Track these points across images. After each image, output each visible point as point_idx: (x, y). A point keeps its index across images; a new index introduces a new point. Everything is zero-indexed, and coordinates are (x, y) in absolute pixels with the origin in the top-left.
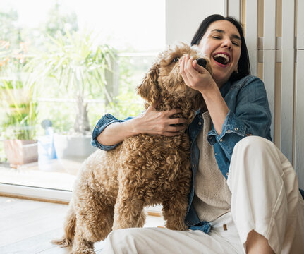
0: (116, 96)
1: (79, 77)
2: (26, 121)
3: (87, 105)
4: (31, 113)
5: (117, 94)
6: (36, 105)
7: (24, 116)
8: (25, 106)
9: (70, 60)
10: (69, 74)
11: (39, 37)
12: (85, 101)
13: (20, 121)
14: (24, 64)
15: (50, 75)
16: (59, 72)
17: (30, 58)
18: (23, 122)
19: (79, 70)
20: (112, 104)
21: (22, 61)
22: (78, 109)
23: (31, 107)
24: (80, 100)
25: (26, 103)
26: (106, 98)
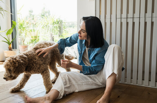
0: (62, 34)
1: (51, 28)
2: (36, 42)
3: (53, 36)
4: (37, 39)
5: (62, 33)
6: (39, 37)
7: (35, 40)
8: (36, 37)
9: (48, 23)
10: (48, 27)
11: (39, 17)
12: (53, 35)
13: (34, 41)
14: (35, 25)
15: (43, 28)
16: (45, 27)
17: (37, 23)
18: (35, 41)
19: (51, 26)
20: (61, 36)
21: (34, 24)
22: (51, 38)
23: (37, 37)
24: (52, 35)
25: (36, 36)
26: (59, 34)
